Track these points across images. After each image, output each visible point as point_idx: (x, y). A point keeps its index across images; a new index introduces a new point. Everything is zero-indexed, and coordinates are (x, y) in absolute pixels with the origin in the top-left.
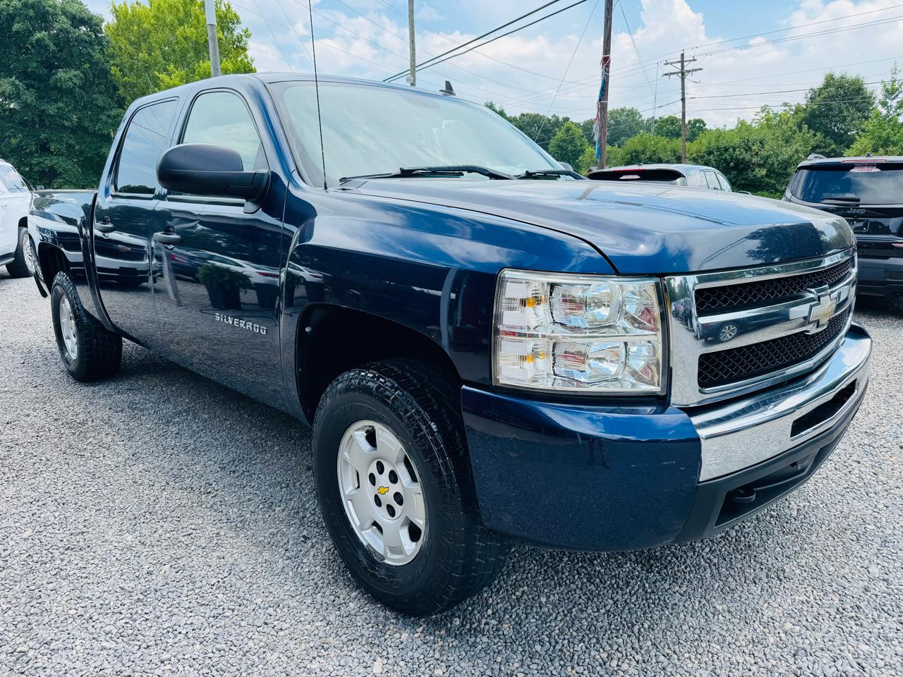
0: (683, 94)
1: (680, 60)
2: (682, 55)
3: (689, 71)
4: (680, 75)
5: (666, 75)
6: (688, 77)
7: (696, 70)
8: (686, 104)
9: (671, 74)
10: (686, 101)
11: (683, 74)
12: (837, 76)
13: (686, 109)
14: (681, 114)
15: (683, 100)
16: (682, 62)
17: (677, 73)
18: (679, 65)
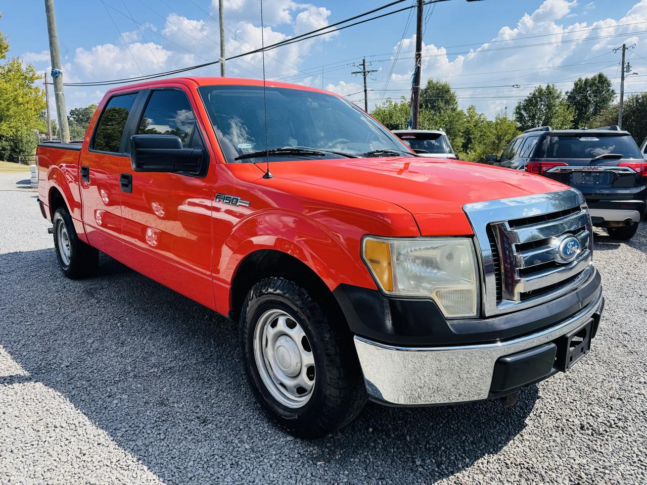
0: (365, 86)
1: (362, 63)
2: (364, 60)
3: (369, 72)
4: (363, 74)
5: (354, 73)
6: (368, 76)
7: (373, 71)
8: (367, 94)
9: (357, 72)
10: (368, 92)
11: (364, 73)
12: (435, 81)
13: (368, 98)
14: (364, 101)
15: (365, 91)
16: (364, 65)
17: (361, 72)
18: (362, 67)
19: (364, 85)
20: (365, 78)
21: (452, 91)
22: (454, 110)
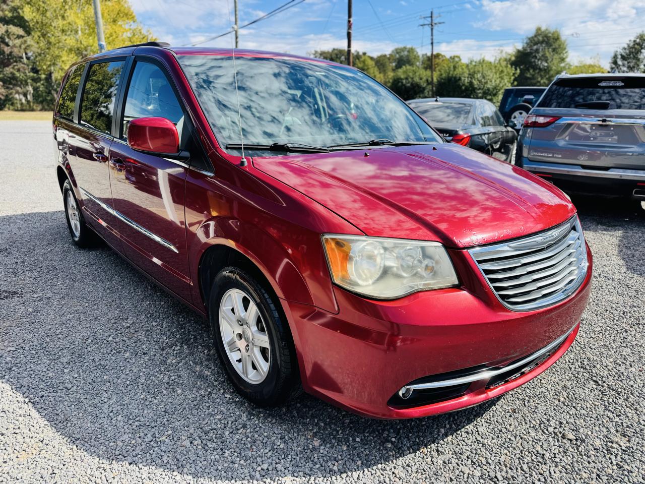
0: (432, 39)
1: (430, 15)
2: (432, 12)
3: (436, 24)
4: (430, 26)
5: (422, 25)
6: (435, 28)
7: (441, 23)
9: (424, 25)
10: (434, 44)
11: (432, 25)
12: (543, 29)
15: (432, 43)
17: (428, 25)
18: (429, 19)
19: (430, 37)
20: (432, 29)
21: (563, 38)
22: (563, 60)
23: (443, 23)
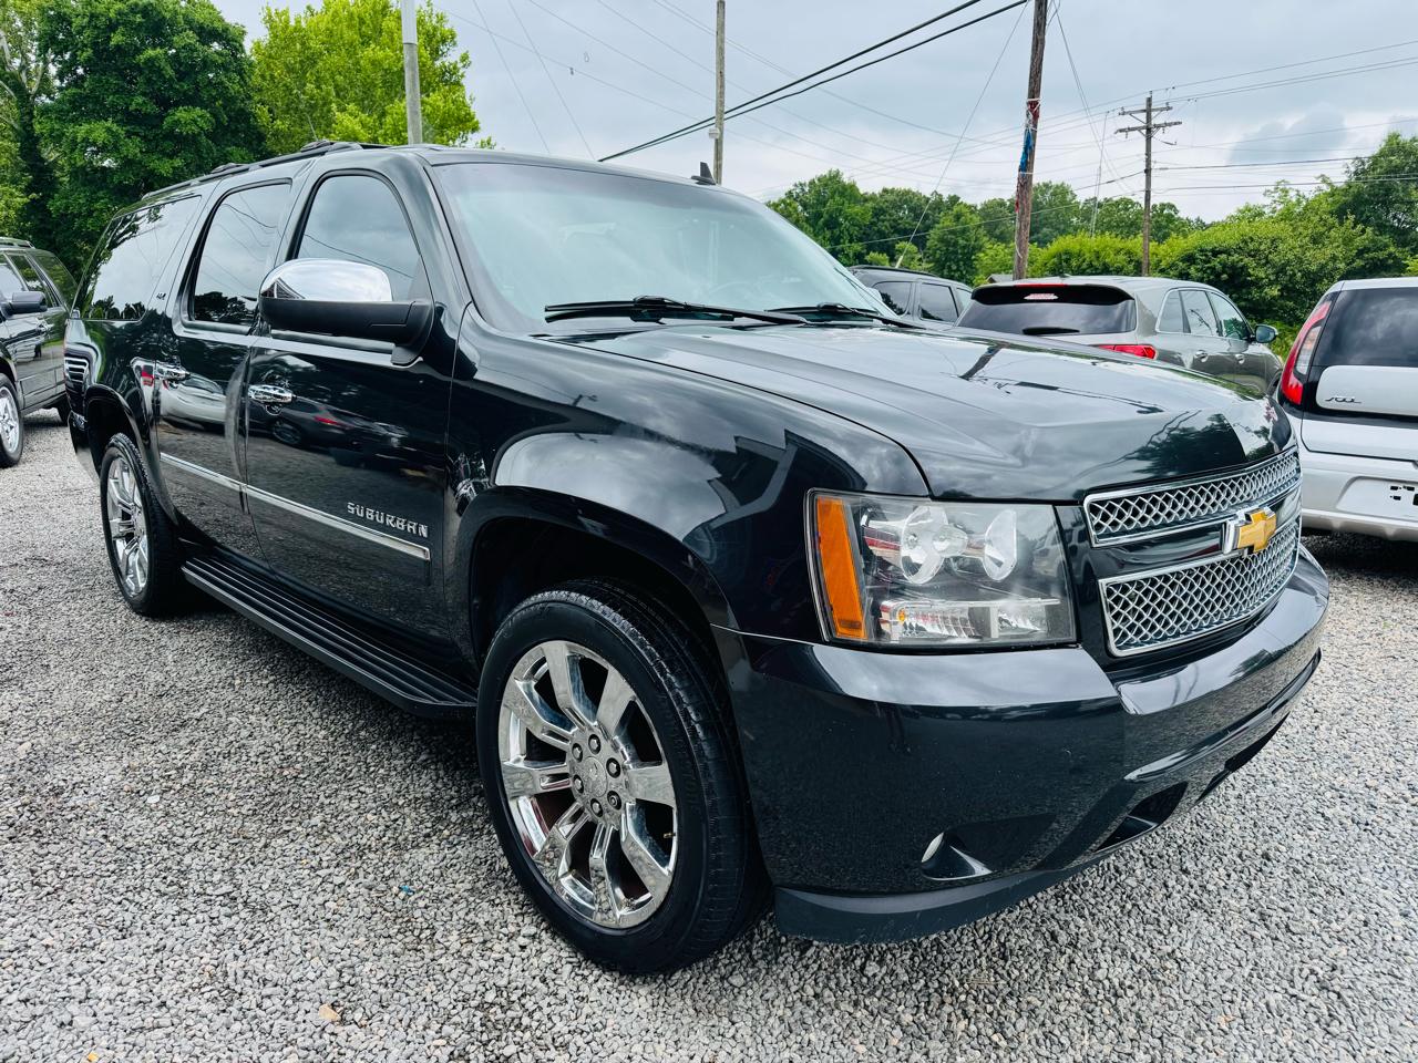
0: (1148, 161)
1: (1144, 107)
2: (1149, 100)
3: (1158, 127)
4: (1144, 131)
5: (1121, 131)
6: (1158, 136)
7: (1170, 125)
8: (1152, 178)
9: (1130, 129)
10: (1153, 173)
11: (1149, 130)
13: (1152, 187)
14: (1144, 193)
15: (1148, 171)
16: (1148, 111)
17: (1139, 129)
18: (1143, 116)
19: (1144, 157)
20: (1149, 139)
23: (1180, 123)
